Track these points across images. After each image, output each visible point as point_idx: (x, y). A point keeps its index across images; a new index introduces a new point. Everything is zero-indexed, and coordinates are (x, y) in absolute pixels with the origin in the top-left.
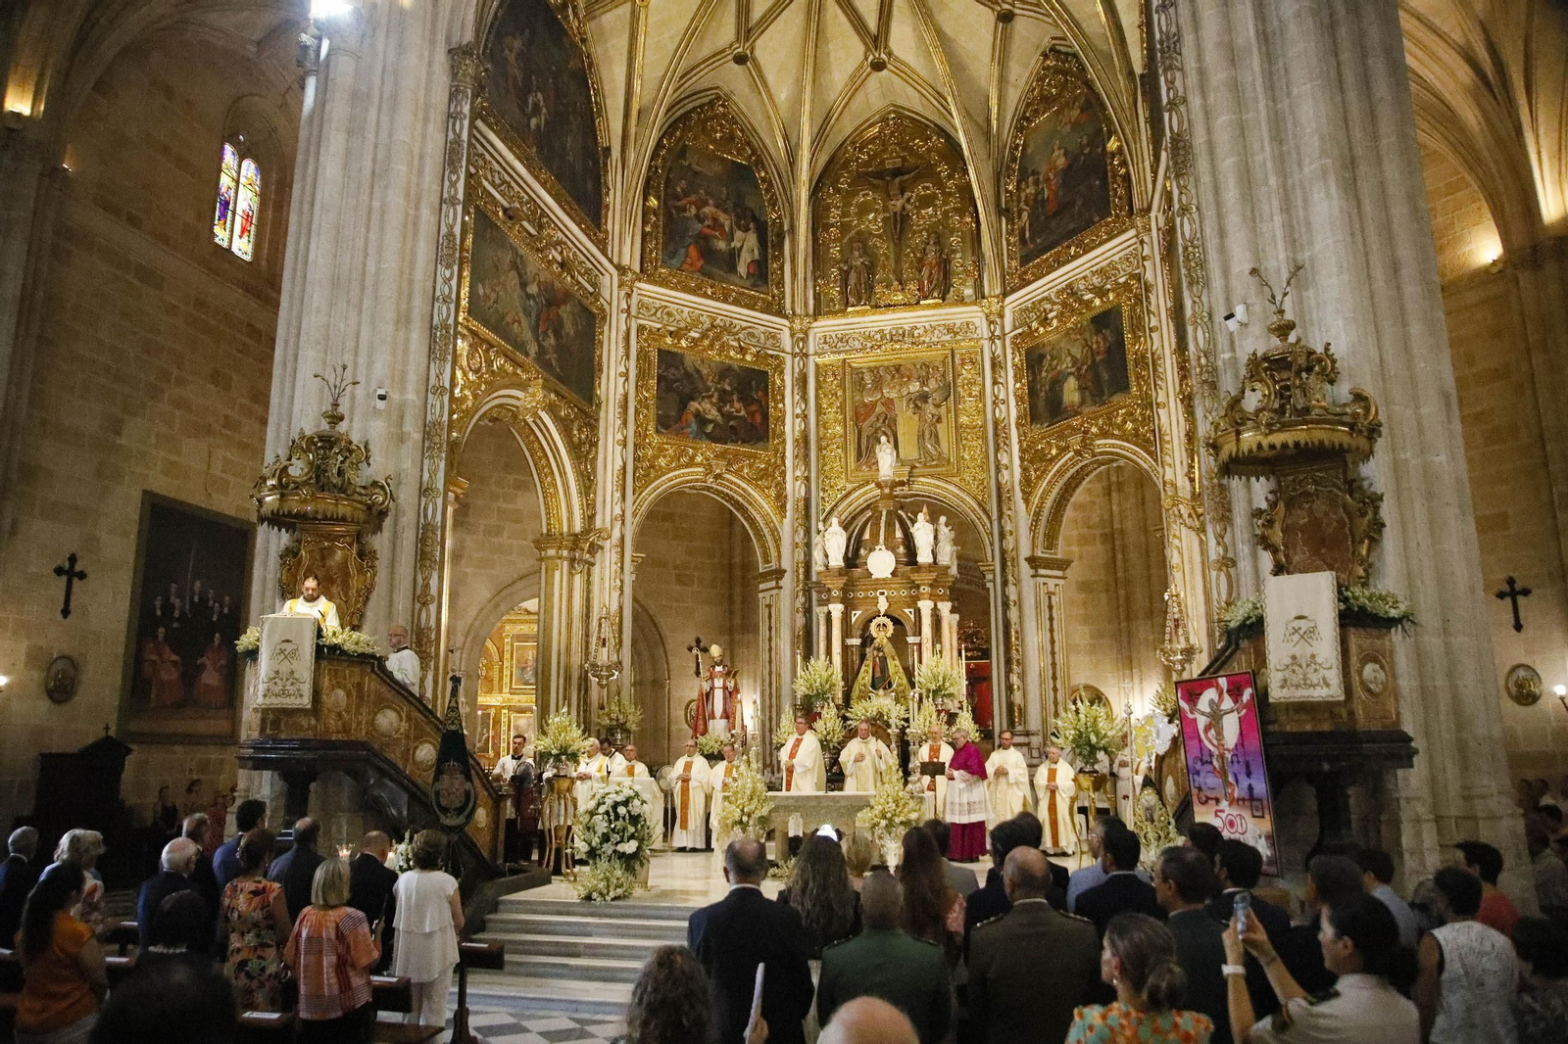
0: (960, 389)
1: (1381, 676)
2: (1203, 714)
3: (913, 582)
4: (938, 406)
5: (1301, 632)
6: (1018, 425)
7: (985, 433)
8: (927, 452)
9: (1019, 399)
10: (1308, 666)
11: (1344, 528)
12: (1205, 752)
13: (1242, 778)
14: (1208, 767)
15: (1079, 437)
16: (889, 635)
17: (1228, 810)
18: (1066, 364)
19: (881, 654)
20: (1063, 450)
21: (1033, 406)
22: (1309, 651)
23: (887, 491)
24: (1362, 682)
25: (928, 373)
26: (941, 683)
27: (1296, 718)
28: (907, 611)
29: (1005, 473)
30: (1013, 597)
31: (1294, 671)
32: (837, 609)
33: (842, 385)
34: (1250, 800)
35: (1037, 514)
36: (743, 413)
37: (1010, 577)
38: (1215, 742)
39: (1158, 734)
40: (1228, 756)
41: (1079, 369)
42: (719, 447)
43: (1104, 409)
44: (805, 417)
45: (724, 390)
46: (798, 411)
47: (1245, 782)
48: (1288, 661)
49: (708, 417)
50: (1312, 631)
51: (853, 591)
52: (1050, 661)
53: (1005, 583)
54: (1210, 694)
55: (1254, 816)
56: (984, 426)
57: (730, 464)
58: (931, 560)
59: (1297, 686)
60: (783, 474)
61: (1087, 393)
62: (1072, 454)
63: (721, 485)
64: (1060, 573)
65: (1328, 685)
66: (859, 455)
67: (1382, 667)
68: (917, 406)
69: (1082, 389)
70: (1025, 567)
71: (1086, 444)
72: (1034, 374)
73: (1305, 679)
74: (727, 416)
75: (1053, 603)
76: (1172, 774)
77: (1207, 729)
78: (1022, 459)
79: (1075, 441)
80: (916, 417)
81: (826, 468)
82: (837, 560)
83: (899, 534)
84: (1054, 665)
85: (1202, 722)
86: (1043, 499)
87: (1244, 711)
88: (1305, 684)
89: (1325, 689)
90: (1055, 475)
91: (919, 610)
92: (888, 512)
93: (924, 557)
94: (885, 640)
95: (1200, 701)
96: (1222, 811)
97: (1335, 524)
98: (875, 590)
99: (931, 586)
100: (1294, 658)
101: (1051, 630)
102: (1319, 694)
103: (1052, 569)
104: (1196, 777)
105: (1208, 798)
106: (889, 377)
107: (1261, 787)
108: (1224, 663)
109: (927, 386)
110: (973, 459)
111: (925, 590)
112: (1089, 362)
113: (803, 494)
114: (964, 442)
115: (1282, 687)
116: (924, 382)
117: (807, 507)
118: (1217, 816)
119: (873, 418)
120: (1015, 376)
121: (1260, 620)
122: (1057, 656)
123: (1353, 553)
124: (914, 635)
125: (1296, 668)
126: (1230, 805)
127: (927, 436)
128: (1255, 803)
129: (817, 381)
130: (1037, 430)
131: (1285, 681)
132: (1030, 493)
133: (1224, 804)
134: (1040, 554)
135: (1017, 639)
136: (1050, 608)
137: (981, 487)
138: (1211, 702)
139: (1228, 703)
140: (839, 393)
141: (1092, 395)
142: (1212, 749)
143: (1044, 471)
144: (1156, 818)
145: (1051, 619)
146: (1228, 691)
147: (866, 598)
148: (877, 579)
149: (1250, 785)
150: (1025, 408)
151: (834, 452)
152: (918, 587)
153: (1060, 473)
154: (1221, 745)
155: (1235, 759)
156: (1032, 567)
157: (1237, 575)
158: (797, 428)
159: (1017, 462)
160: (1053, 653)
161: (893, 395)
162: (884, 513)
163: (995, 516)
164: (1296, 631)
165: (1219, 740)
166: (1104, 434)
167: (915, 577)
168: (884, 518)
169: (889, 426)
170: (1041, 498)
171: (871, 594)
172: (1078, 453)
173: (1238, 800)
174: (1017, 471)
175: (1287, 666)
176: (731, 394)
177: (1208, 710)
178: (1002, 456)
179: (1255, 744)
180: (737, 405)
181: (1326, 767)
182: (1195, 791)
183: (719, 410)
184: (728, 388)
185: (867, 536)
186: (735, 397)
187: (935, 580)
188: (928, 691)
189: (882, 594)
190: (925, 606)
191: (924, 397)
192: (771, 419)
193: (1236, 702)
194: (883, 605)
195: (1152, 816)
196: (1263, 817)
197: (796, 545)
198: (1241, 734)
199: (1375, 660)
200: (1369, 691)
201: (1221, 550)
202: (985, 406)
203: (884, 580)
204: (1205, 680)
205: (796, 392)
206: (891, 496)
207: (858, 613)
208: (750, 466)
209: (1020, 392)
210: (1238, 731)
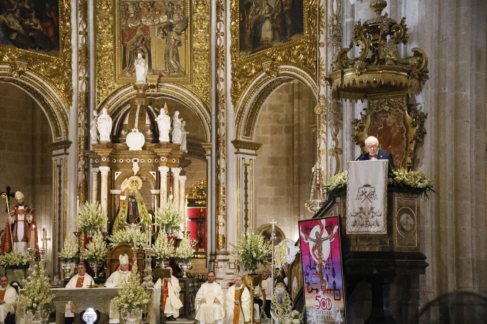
0: (195, 23)
1: (411, 221)
2: (312, 240)
3: (156, 154)
4: (179, 34)
5: (367, 194)
6: (232, 51)
7: (210, 55)
8: (171, 66)
9: (233, 33)
10: (369, 214)
11: (403, 133)
12: (313, 263)
13: (331, 277)
14: (314, 272)
15: (269, 62)
16: (139, 188)
17: (322, 297)
18: (265, 11)
19: (133, 200)
20: (259, 71)
21: (242, 39)
22: (370, 205)
23: (141, 92)
24: (400, 224)
25: (173, 9)
26: (171, 220)
27: (361, 243)
28: (151, 173)
29: (222, 84)
30: (223, 166)
31: (361, 217)
32: (105, 170)
33: (113, 13)
34: (334, 289)
35: (241, 113)
36: (39, 27)
37: (222, 154)
38: (318, 257)
39: (289, 252)
40: (324, 264)
41: (273, 15)
42: (21, 51)
43: (286, 45)
44: (86, 34)
45: (25, 8)
46: (81, 29)
47: (332, 280)
48: (358, 210)
49: (13, 27)
50: (373, 193)
51: (116, 159)
52: (244, 208)
53: (218, 157)
54: (316, 229)
55: (335, 300)
56: (209, 50)
57: (30, 64)
58: (168, 140)
59: (362, 225)
60: (70, 74)
61: (277, 33)
62: (264, 74)
63: (24, 79)
64: (253, 152)
65: (378, 225)
66: (124, 66)
67: (412, 216)
68: (165, 33)
69: (274, 29)
70: (231, 146)
71: (274, 68)
72: (244, 17)
73: (366, 222)
74: (28, 29)
75: (248, 171)
76: (296, 275)
77: (314, 249)
78: (233, 75)
79: (266, 65)
80: (164, 41)
81: (101, 72)
82: (105, 137)
83: (148, 122)
84: (246, 210)
85: (311, 245)
86: (245, 102)
87: (334, 239)
88: (366, 224)
89: (377, 227)
90: (253, 87)
91: (160, 172)
92: (142, 106)
93: (164, 138)
94: (137, 192)
95: (311, 232)
96: (320, 297)
97: (398, 131)
98: (131, 158)
99: (168, 157)
100: (361, 209)
101: (246, 188)
102: (373, 230)
103: (249, 149)
104: (307, 276)
105: (312, 289)
106: (146, 10)
107: (340, 283)
108: (327, 211)
109: (172, 19)
110: (201, 73)
111: (164, 159)
112: (280, 11)
113: (84, 89)
114: (196, 60)
115: (354, 226)
116: (170, 15)
117: (87, 99)
118: (317, 299)
119: (134, 39)
120: (232, 17)
121: (345, 186)
122: (248, 205)
123: (406, 149)
124: (156, 188)
125: (362, 215)
126: (324, 293)
127: (171, 55)
128: (336, 292)
129: (95, 8)
130: (243, 56)
131: (356, 222)
132: (237, 98)
133: (320, 293)
134: (241, 139)
135: (224, 193)
136: (246, 174)
137: (205, 93)
138: (317, 233)
139: (325, 234)
140: (111, 19)
141: (280, 35)
142: (316, 260)
143: (246, 84)
144: (283, 301)
145: (246, 181)
146: (326, 227)
147: (125, 163)
148: (132, 151)
149: (334, 281)
150: (237, 40)
151: (106, 60)
152: (159, 157)
153: (257, 86)
154: (320, 259)
155: (327, 266)
156: (236, 147)
157: (342, 159)
158: (80, 42)
159: (229, 77)
160: (246, 203)
161: (149, 23)
162: (139, 107)
163: (213, 113)
164: (364, 193)
165: (320, 255)
166: (286, 62)
167: (157, 151)
168: (138, 110)
169: (145, 46)
170: (244, 101)
171: (128, 161)
172: (268, 73)
173: (328, 290)
174: (230, 83)
175: (358, 214)
176: (30, 11)
177: (315, 238)
178: (220, 72)
179: (338, 258)
180: (35, 21)
181: (375, 272)
182: (306, 285)
183: (21, 23)
184: (27, 7)
185: (126, 122)
186: (33, 14)
187: (170, 153)
188: (163, 225)
189: (135, 161)
190: (164, 170)
191: (170, 27)
192: (61, 34)
193: (329, 233)
194: (136, 168)
195: (281, 300)
196: (340, 300)
197: (79, 125)
198: (331, 252)
199: (408, 212)
200: (402, 229)
201: (334, 143)
202: (210, 36)
203: (137, 152)
204: (315, 221)
205: (79, 15)
206: (144, 96)
207: (119, 173)
208: (46, 67)
209: (234, 28)
210: (330, 250)
